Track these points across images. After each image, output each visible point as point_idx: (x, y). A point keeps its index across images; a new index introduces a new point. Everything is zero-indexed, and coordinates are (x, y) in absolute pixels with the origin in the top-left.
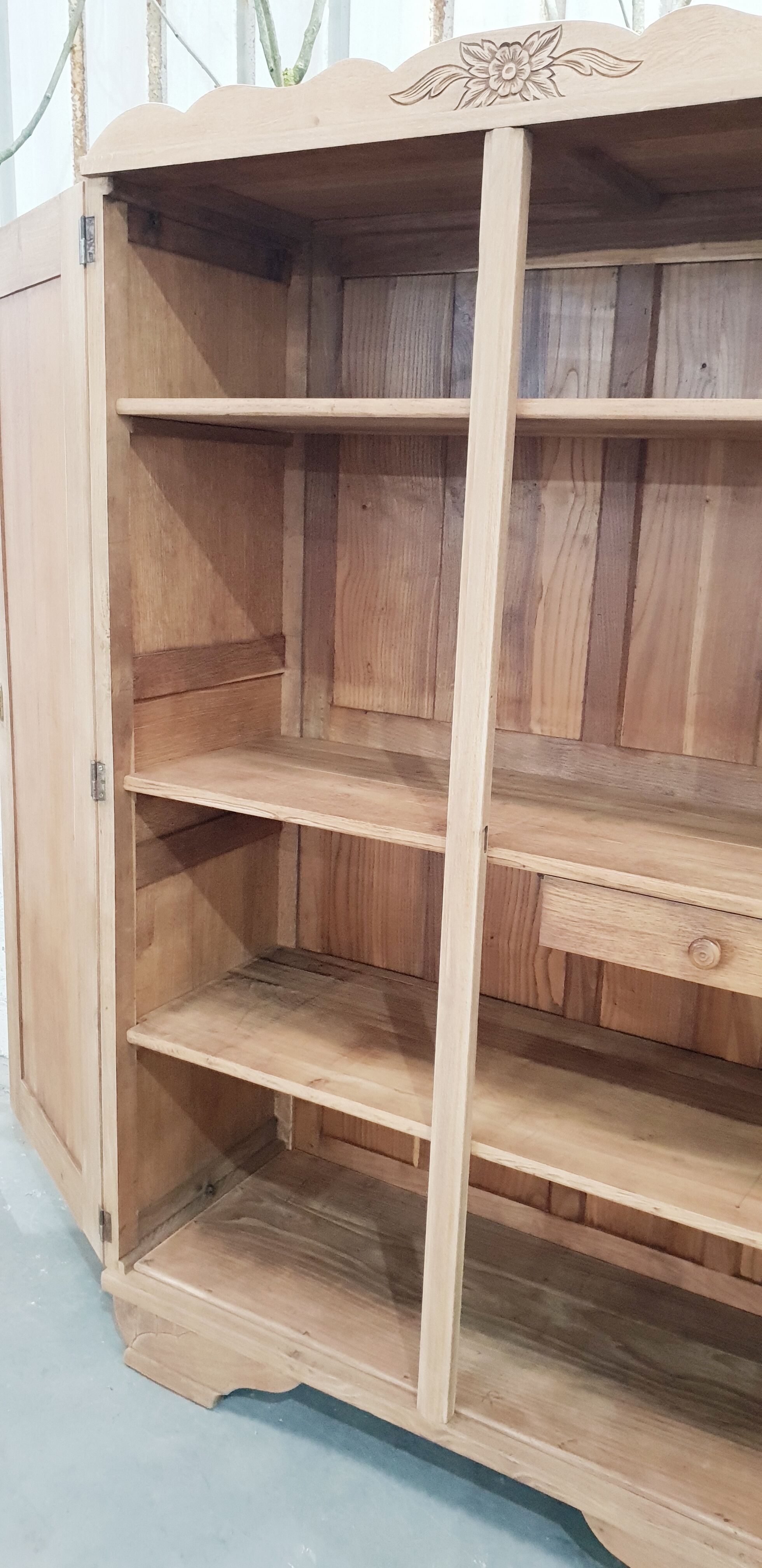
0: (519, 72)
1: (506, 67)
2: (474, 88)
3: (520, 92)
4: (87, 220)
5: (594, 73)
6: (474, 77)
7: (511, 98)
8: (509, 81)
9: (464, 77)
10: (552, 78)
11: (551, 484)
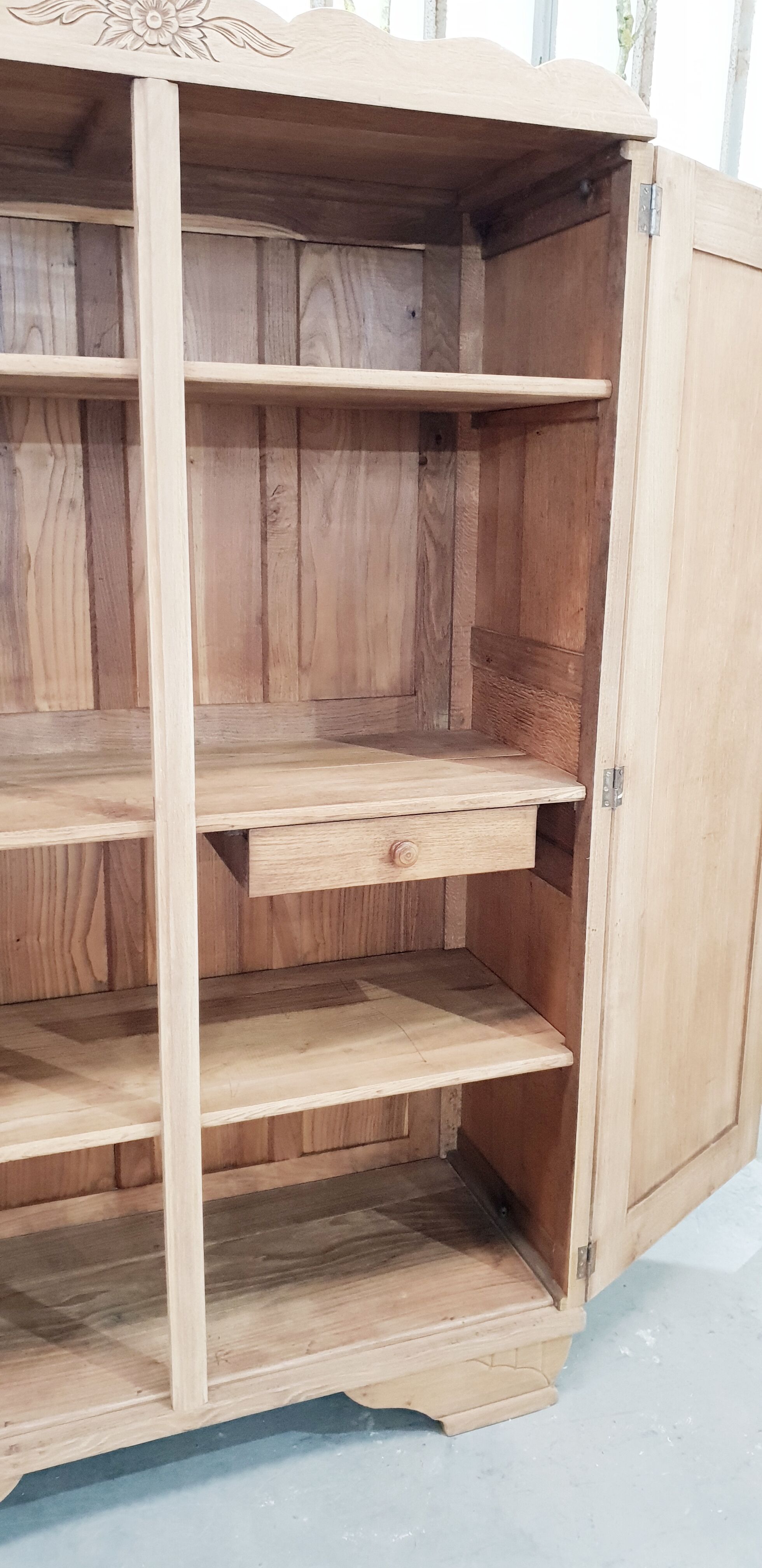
0: (166, 23)
1: (150, 14)
3: (169, 45)
5: (248, 47)
6: (113, 15)
7: (160, 48)
8: (155, 29)
9: (101, 12)
10: (204, 40)
11: (26, 446)
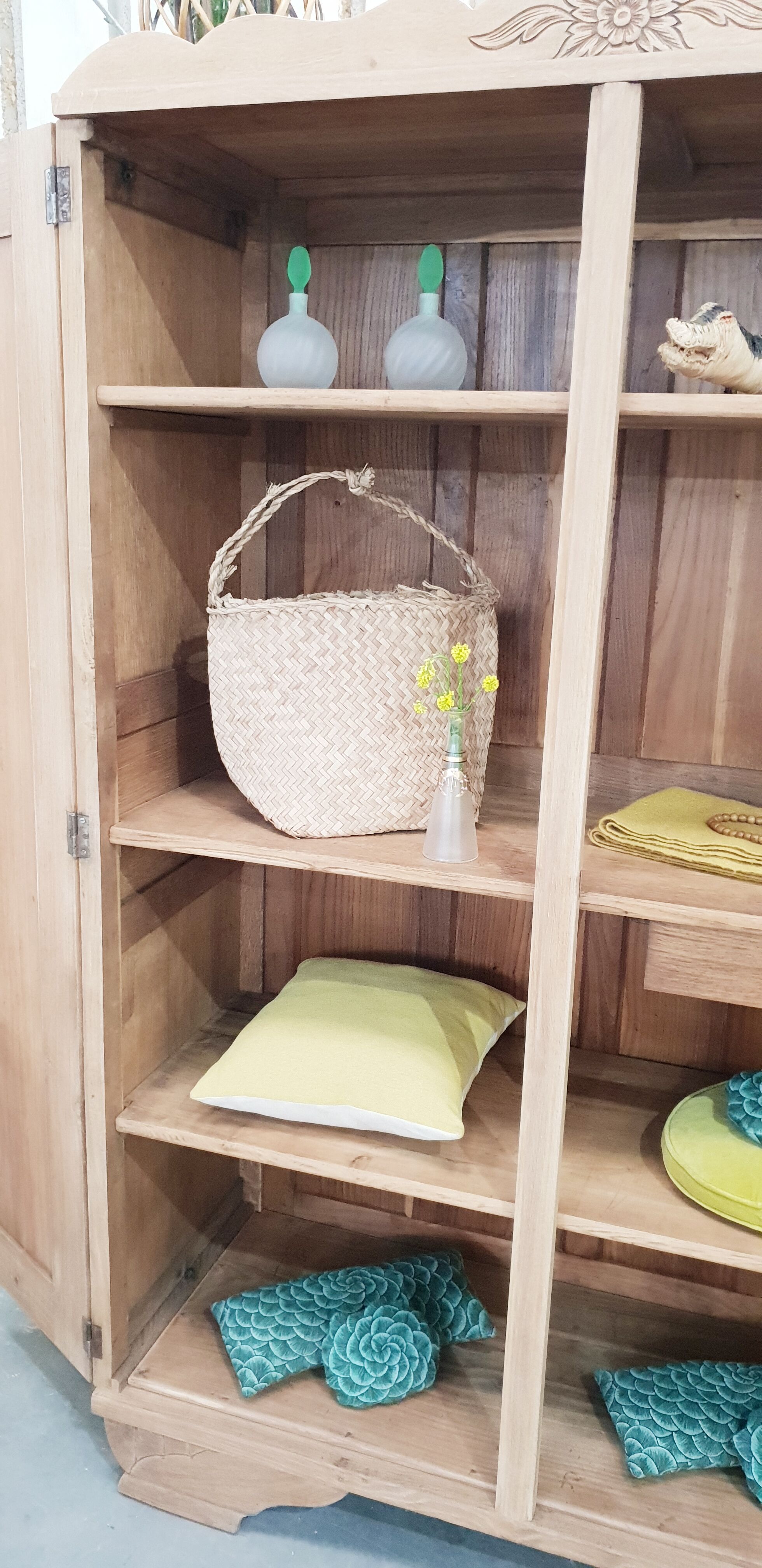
0: (635, 17)
1: (618, 11)
2: (579, 33)
3: (636, 41)
4: (58, 171)
5: (730, 23)
6: (578, 21)
7: (625, 47)
8: (622, 27)
9: (565, 21)
10: (678, 27)
